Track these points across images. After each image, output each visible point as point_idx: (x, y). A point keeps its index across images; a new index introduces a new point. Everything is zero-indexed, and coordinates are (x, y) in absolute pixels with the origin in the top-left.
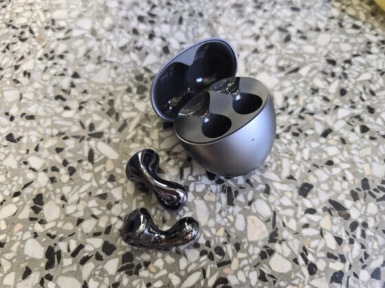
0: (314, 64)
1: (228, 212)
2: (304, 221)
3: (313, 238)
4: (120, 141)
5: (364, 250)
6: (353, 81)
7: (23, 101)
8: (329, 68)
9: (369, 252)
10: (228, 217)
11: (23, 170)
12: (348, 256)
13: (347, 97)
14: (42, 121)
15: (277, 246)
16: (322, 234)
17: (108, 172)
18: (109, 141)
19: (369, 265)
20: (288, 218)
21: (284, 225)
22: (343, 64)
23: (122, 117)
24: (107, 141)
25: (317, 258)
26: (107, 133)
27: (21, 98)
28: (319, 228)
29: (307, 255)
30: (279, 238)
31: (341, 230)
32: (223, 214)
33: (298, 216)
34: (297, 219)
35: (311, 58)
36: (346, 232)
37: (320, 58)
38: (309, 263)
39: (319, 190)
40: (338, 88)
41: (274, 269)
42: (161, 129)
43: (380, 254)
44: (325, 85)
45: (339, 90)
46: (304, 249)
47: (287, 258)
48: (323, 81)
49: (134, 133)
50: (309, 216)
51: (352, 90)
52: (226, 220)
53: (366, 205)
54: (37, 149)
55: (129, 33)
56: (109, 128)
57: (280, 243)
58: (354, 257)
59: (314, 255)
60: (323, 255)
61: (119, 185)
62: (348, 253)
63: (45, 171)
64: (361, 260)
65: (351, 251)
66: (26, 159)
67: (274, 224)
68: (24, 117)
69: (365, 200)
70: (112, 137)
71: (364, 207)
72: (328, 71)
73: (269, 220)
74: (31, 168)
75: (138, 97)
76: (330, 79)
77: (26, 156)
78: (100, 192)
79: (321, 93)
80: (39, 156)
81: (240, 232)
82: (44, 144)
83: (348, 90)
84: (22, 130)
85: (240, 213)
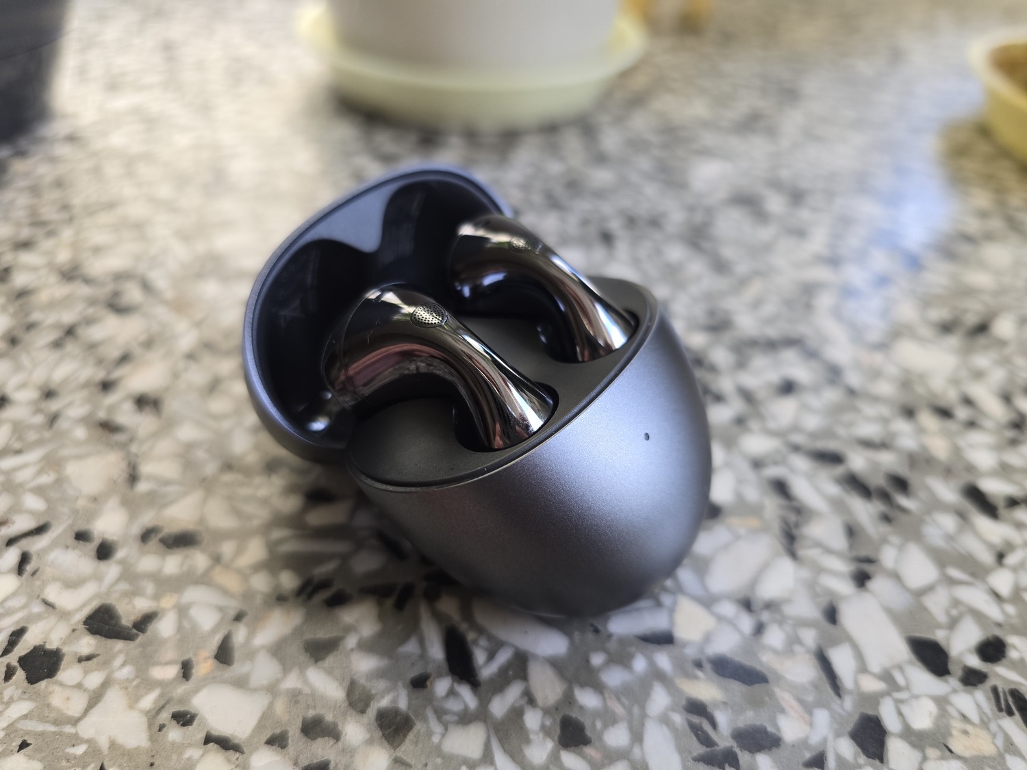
7: (142, 487)
11: (179, 748)
14: (227, 548)
17: (547, 711)
27: (133, 478)
54: (224, 654)
61: (613, 755)
63: (277, 741)
66: (184, 700)
68: (154, 542)
74: (209, 739)
77: (182, 689)
80: (241, 683)
82: (252, 633)
84: (150, 588)
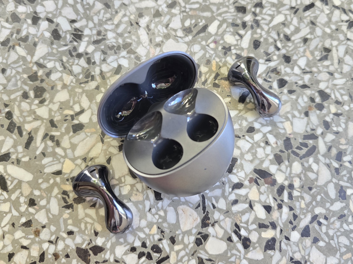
0: (223, 15)
1: (158, 207)
2: (233, 197)
3: (243, 213)
4: (30, 159)
5: (292, 212)
6: (266, 28)
8: (239, 18)
9: (297, 212)
10: (159, 213)
12: (278, 222)
13: (261, 50)
15: (210, 230)
16: (251, 206)
17: (26, 197)
18: (18, 162)
19: (299, 225)
20: (217, 199)
21: (214, 207)
22: (253, 10)
23: (26, 130)
24: (15, 163)
25: (250, 232)
26: (14, 153)
28: (248, 201)
29: (240, 230)
30: (211, 221)
31: (268, 197)
32: (153, 210)
33: (227, 194)
34: (225, 198)
35: (218, 9)
36: (274, 198)
37: (228, 7)
38: (242, 238)
39: (243, 162)
40: (251, 40)
41: (210, 253)
42: (71, 133)
43: (308, 211)
44: (237, 40)
45: (252, 42)
46: (237, 226)
47: (221, 239)
48: (234, 35)
49: (43, 145)
50: (237, 191)
51: (266, 40)
52: (157, 217)
53: (291, 166)
55: (7, 21)
56: (14, 146)
57: (213, 225)
58: (283, 221)
59: (246, 229)
60: (254, 226)
61: (42, 208)
62: (278, 218)
64: (291, 223)
65: (281, 216)
67: (204, 208)
69: (289, 162)
70: (20, 156)
71: (289, 168)
72: (239, 22)
73: (199, 206)
75: (37, 102)
76: (242, 32)
78: (23, 220)
79: (234, 51)
81: (173, 224)
83: (262, 40)
85: (169, 206)
